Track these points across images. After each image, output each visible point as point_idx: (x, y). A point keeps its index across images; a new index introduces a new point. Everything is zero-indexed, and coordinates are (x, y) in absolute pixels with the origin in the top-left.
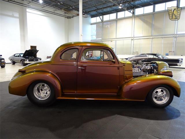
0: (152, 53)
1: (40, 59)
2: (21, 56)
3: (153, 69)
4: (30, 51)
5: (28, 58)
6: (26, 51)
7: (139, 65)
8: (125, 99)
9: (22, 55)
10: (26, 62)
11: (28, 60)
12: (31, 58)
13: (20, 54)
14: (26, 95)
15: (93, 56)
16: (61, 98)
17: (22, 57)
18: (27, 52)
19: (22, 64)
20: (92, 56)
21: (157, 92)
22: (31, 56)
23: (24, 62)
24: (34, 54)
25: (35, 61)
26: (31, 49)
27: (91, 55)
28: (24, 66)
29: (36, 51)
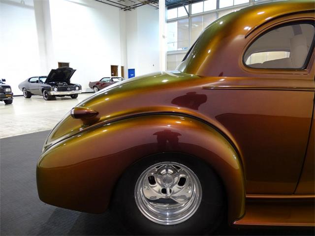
2: (41, 81)
5: (56, 85)
6: (53, 71)
9: (44, 80)
10: (52, 93)
11: (56, 89)
13: (40, 77)
17: (45, 83)
18: (54, 74)
19: (46, 96)
22: (61, 81)
23: (49, 93)
25: (70, 91)
28: (48, 100)
29: (70, 71)
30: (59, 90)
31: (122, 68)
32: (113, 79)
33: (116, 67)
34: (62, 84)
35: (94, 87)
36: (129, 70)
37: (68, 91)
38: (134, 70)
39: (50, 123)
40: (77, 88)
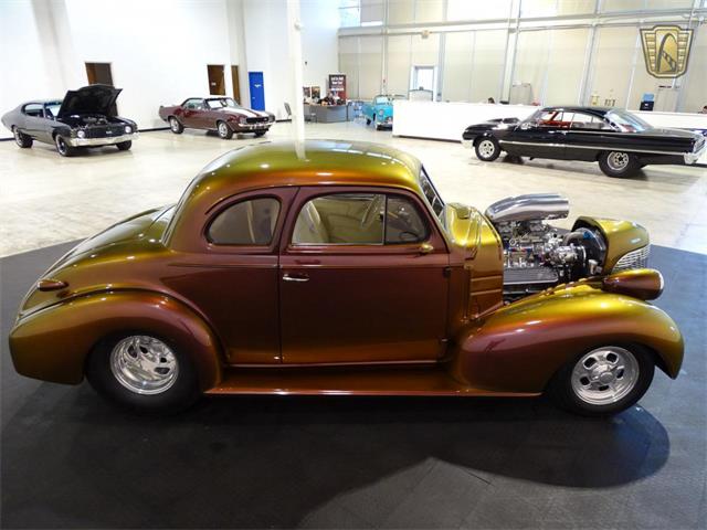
0: (587, 105)
1: (130, 126)
2: (49, 112)
3: (588, 258)
4: (85, 94)
5: (81, 123)
6: (70, 94)
7: (531, 237)
8: (468, 391)
9: (55, 111)
10: (75, 142)
11: (81, 134)
12: (95, 123)
13: (46, 105)
14: (85, 379)
15: (348, 101)
16: (222, 391)
17: (58, 117)
18: (74, 99)
19: (62, 148)
20: (344, 102)
21: (591, 362)
22: (94, 113)
23: (66, 139)
24: (104, 105)
25: (113, 136)
26: (90, 83)
27: (340, 94)
28: (67, 156)
29: (110, 93)
30: (88, 135)
31: (235, 69)
32: (210, 103)
33: (221, 68)
34: (94, 119)
35: (170, 118)
36: (251, 74)
37: (108, 136)
38: (261, 74)
39: (61, 228)
40: (128, 129)
